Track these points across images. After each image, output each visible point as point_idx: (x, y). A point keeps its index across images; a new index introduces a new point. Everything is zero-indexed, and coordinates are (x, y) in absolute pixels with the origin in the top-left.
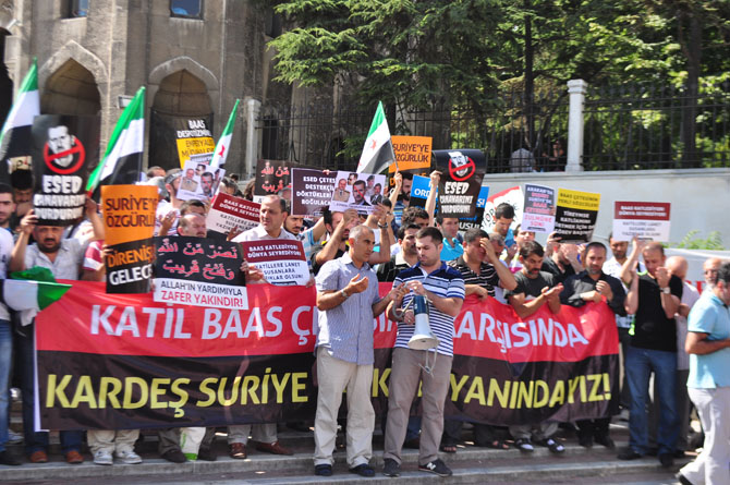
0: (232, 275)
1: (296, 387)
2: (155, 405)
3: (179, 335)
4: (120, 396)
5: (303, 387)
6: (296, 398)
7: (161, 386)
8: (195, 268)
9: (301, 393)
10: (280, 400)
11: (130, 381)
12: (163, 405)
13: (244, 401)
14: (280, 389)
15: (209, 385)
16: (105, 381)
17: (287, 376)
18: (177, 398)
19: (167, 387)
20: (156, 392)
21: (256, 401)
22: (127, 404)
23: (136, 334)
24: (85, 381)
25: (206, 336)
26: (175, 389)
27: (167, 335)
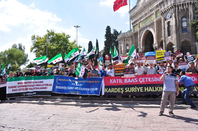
0: (133, 73)
1: (141, 89)
2: (119, 92)
3: (121, 82)
4: (114, 91)
5: (142, 89)
6: (141, 91)
7: (119, 89)
8: (127, 73)
9: (142, 90)
10: (138, 91)
11: (115, 89)
12: (120, 92)
13: (132, 91)
14: (138, 90)
15: (126, 89)
16: (112, 89)
17: (139, 88)
18: (122, 91)
19: (120, 89)
20: (119, 90)
21: (134, 91)
22: (115, 92)
23: (116, 83)
24: (110, 89)
25: (125, 82)
26: (121, 89)
27: (120, 82)
